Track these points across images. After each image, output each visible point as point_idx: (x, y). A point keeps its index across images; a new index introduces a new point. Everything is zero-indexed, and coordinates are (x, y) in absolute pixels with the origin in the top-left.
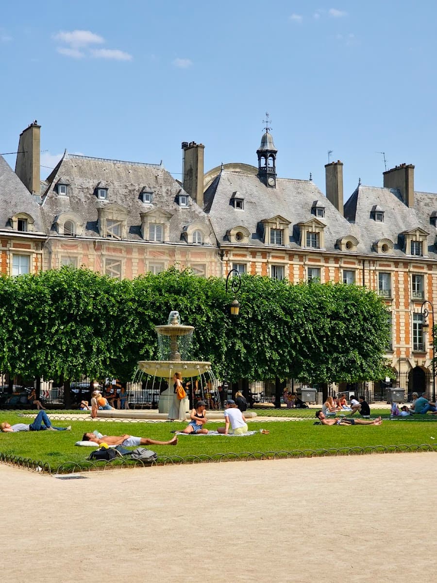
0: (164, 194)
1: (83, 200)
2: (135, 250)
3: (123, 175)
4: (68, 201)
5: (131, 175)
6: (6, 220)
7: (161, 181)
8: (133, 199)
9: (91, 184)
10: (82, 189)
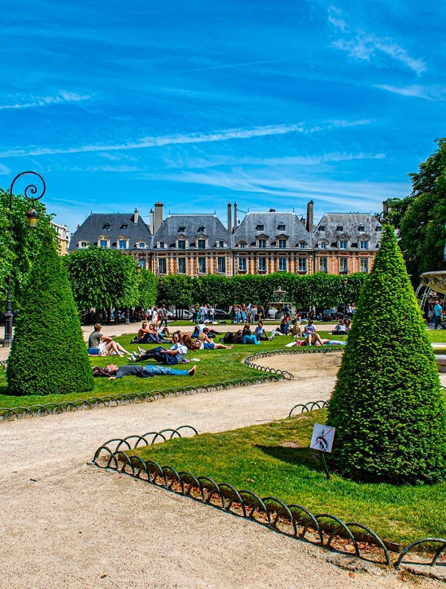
0: (371, 227)
1: (331, 232)
2: (354, 253)
3: (352, 219)
4: (324, 234)
5: (356, 219)
6: (296, 244)
7: (370, 221)
8: (355, 230)
9: (335, 225)
10: (331, 228)
